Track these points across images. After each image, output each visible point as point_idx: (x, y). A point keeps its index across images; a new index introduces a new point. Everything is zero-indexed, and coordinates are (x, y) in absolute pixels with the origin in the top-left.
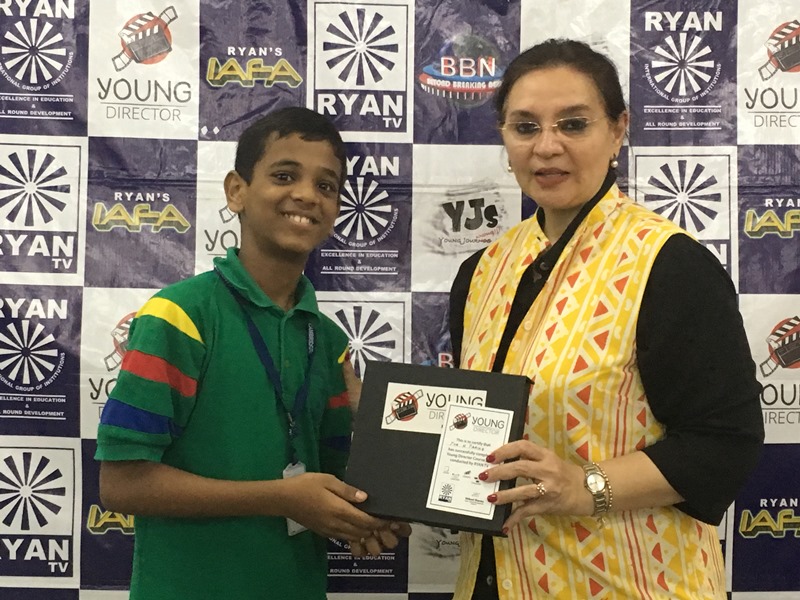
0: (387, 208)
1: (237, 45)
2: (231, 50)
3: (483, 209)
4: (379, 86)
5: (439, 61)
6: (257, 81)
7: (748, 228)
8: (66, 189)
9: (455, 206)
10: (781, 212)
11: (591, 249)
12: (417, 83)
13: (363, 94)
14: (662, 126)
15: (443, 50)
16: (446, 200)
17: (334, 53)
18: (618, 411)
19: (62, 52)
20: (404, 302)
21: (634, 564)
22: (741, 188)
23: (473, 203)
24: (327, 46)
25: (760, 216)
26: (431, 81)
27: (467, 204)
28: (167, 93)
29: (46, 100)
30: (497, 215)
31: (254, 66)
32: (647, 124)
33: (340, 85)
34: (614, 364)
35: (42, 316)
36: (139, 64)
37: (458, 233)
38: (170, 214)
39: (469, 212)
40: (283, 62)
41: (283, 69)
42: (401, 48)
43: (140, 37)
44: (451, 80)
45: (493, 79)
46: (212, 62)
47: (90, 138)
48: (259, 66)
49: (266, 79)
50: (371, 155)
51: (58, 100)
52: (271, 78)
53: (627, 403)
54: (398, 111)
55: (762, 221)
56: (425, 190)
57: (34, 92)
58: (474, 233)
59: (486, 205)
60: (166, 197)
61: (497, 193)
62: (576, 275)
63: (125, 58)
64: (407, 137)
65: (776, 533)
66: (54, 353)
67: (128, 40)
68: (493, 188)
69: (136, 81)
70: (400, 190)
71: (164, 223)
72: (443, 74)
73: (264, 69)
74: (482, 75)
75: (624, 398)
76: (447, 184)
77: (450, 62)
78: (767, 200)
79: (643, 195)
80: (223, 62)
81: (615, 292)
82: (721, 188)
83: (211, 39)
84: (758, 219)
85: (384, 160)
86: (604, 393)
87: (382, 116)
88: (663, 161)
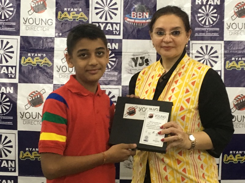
0: (114, 59)
1: (68, 7)
2: (65, 9)
3: (144, 60)
4: (112, 21)
5: (131, 13)
6: (73, 19)
7: (227, 67)
8: (13, 52)
9: (135, 58)
10: (237, 62)
11: (181, 73)
12: (124, 20)
13: (107, 23)
14: (201, 34)
15: (132, 10)
16: (133, 57)
17: (98, 11)
18: (193, 123)
19: (12, 9)
20: (119, 89)
21: (195, 171)
22: (225, 54)
23: (141, 58)
24: (96, 8)
25: (231, 63)
26: (128, 20)
27: (139, 58)
28: (45, 22)
29: (7, 24)
30: (148, 62)
31: (73, 14)
32: (196, 34)
33: (100, 20)
34: (192, 108)
35: (5, 92)
36: (36, 13)
37: (137, 67)
38: (46, 61)
39: (140, 61)
40: (82, 13)
41: (82, 15)
42: (119, 9)
43: (37, 4)
44: (135, 19)
45: (148, 19)
46: (59, 13)
47: (21, 36)
48: (74, 14)
49: (76, 19)
50: (109, 43)
51: (10, 24)
52: (78, 18)
53: (195, 120)
54: (118, 29)
55: (231, 64)
56: (126, 54)
57: (3, 22)
58: (141, 67)
59: (145, 58)
60: (44, 55)
61: (149, 55)
62: (177, 81)
63: (32, 11)
64: (121, 37)
65: (235, 162)
66: (9, 104)
67: (33, 6)
68: (148, 53)
69: (35, 18)
70: (118, 54)
71: (44, 63)
72: (132, 17)
73: (76, 15)
74: (144, 18)
75: (195, 119)
76: (133, 52)
77: (134, 14)
78: (233, 58)
79: (194, 56)
80: (63, 13)
81: (192, 86)
82: (219, 54)
83: (59, 6)
84: (230, 64)
85: (113, 44)
86: (189, 117)
87: (113, 30)
88: (201, 45)
